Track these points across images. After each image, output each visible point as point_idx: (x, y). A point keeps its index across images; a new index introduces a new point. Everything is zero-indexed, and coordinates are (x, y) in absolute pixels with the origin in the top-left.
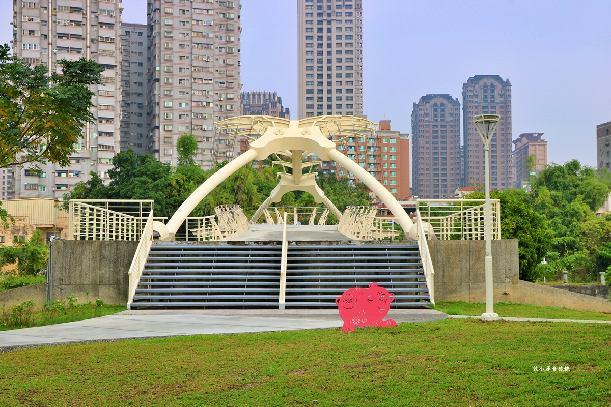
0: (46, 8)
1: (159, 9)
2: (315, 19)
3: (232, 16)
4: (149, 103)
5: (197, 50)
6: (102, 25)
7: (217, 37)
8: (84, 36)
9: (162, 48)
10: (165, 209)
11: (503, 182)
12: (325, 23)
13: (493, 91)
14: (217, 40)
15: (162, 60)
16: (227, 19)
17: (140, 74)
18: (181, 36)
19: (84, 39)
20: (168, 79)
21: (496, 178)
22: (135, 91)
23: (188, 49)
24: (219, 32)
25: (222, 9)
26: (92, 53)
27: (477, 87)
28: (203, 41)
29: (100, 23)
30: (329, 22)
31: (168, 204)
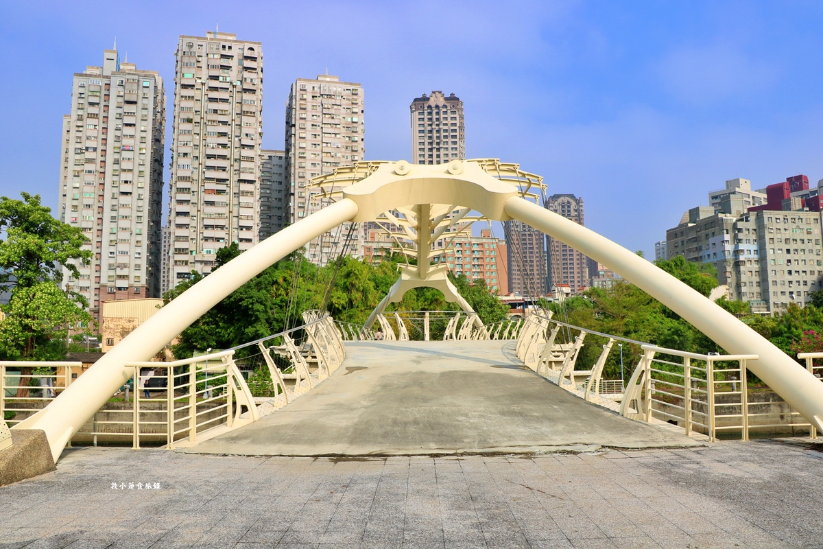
0: (198, 134)
1: (294, 135)
2: (427, 147)
3: (356, 139)
4: (286, 215)
5: (326, 168)
6: (243, 146)
7: (344, 157)
8: (229, 156)
9: (297, 167)
10: (269, 310)
11: (579, 279)
12: (434, 150)
13: (569, 207)
14: (344, 159)
15: (297, 177)
16: (353, 141)
17: (280, 191)
18: (313, 156)
19: (228, 159)
20: (301, 192)
21: (573, 277)
22: (275, 206)
23: (319, 167)
24: (345, 152)
25: (348, 133)
26: (235, 170)
27: (556, 203)
28: (332, 160)
29: (242, 145)
30: (438, 150)
31: (274, 304)
